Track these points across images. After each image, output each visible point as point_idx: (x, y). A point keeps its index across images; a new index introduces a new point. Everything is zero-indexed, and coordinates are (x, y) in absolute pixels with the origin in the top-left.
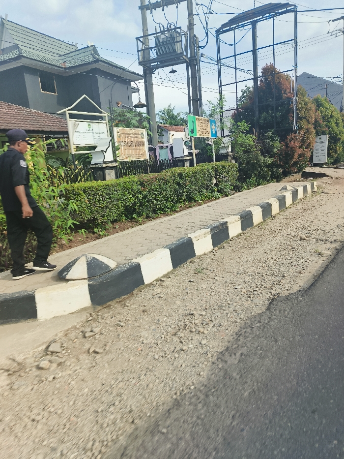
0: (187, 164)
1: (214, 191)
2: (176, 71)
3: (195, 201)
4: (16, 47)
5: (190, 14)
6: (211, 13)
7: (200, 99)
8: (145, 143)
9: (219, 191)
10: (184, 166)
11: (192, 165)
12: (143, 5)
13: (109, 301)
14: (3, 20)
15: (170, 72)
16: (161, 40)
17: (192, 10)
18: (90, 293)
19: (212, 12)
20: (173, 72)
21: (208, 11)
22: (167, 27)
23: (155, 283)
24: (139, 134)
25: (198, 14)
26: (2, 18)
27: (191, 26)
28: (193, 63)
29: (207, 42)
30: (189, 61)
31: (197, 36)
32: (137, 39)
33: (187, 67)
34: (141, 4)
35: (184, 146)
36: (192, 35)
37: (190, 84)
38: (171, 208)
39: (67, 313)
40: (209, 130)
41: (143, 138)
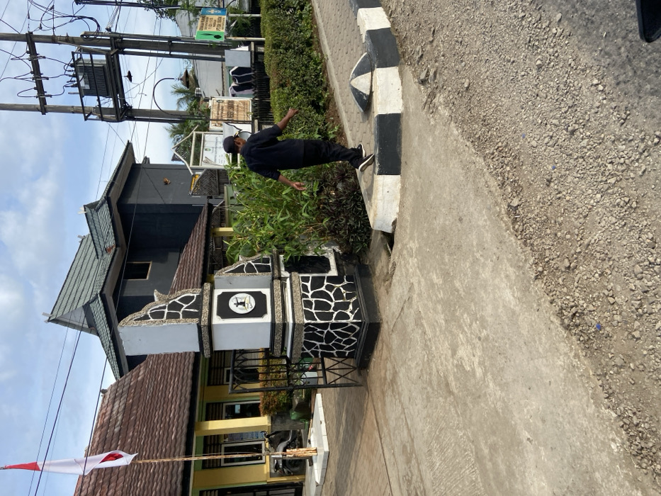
0: (261, 49)
1: (301, 15)
2: (129, 73)
3: (311, 37)
4: (86, 307)
5: (53, 40)
6: (53, 8)
7: (170, 39)
8: (231, 100)
9: (302, 8)
10: (263, 53)
11: (261, 44)
12: (40, 108)
13: (398, 52)
14: (51, 319)
15: (131, 80)
16: (87, 87)
17: (48, 37)
18: (387, 67)
19: (51, 6)
20: (130, 76)
21: (49, 12)
22: (70, 76)
23: (391, 20)
24: (219, 105)
25: (54, 28)
26: (49, 321)
27: (68, 40)
28: (119, 44)
29: (91, 19)
30: (116, 48)
31: (83, 33)
32: (86, 119)
33: (125, 53)
34: (39, 111)
35: (237, 49)
36: (82, 41)
37: (149, 51)
38: (317, 64)
39: (401, 88)
40: (216, 17)
41: (223, 101)
